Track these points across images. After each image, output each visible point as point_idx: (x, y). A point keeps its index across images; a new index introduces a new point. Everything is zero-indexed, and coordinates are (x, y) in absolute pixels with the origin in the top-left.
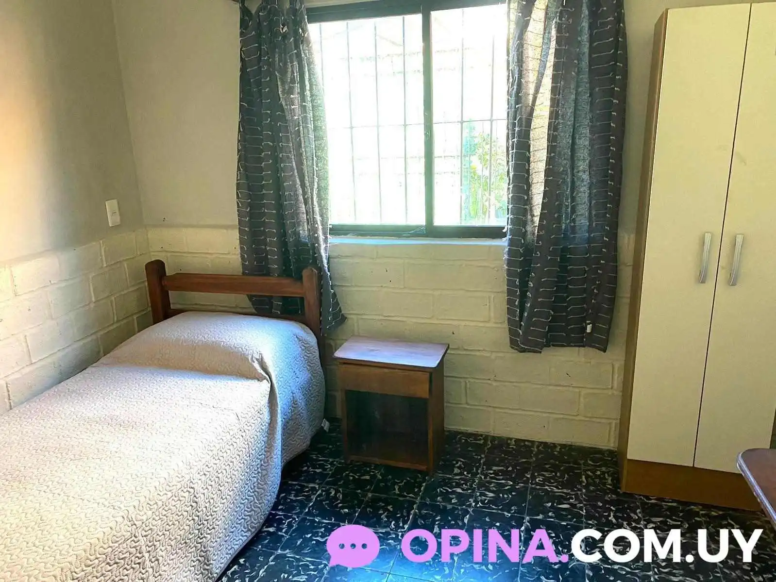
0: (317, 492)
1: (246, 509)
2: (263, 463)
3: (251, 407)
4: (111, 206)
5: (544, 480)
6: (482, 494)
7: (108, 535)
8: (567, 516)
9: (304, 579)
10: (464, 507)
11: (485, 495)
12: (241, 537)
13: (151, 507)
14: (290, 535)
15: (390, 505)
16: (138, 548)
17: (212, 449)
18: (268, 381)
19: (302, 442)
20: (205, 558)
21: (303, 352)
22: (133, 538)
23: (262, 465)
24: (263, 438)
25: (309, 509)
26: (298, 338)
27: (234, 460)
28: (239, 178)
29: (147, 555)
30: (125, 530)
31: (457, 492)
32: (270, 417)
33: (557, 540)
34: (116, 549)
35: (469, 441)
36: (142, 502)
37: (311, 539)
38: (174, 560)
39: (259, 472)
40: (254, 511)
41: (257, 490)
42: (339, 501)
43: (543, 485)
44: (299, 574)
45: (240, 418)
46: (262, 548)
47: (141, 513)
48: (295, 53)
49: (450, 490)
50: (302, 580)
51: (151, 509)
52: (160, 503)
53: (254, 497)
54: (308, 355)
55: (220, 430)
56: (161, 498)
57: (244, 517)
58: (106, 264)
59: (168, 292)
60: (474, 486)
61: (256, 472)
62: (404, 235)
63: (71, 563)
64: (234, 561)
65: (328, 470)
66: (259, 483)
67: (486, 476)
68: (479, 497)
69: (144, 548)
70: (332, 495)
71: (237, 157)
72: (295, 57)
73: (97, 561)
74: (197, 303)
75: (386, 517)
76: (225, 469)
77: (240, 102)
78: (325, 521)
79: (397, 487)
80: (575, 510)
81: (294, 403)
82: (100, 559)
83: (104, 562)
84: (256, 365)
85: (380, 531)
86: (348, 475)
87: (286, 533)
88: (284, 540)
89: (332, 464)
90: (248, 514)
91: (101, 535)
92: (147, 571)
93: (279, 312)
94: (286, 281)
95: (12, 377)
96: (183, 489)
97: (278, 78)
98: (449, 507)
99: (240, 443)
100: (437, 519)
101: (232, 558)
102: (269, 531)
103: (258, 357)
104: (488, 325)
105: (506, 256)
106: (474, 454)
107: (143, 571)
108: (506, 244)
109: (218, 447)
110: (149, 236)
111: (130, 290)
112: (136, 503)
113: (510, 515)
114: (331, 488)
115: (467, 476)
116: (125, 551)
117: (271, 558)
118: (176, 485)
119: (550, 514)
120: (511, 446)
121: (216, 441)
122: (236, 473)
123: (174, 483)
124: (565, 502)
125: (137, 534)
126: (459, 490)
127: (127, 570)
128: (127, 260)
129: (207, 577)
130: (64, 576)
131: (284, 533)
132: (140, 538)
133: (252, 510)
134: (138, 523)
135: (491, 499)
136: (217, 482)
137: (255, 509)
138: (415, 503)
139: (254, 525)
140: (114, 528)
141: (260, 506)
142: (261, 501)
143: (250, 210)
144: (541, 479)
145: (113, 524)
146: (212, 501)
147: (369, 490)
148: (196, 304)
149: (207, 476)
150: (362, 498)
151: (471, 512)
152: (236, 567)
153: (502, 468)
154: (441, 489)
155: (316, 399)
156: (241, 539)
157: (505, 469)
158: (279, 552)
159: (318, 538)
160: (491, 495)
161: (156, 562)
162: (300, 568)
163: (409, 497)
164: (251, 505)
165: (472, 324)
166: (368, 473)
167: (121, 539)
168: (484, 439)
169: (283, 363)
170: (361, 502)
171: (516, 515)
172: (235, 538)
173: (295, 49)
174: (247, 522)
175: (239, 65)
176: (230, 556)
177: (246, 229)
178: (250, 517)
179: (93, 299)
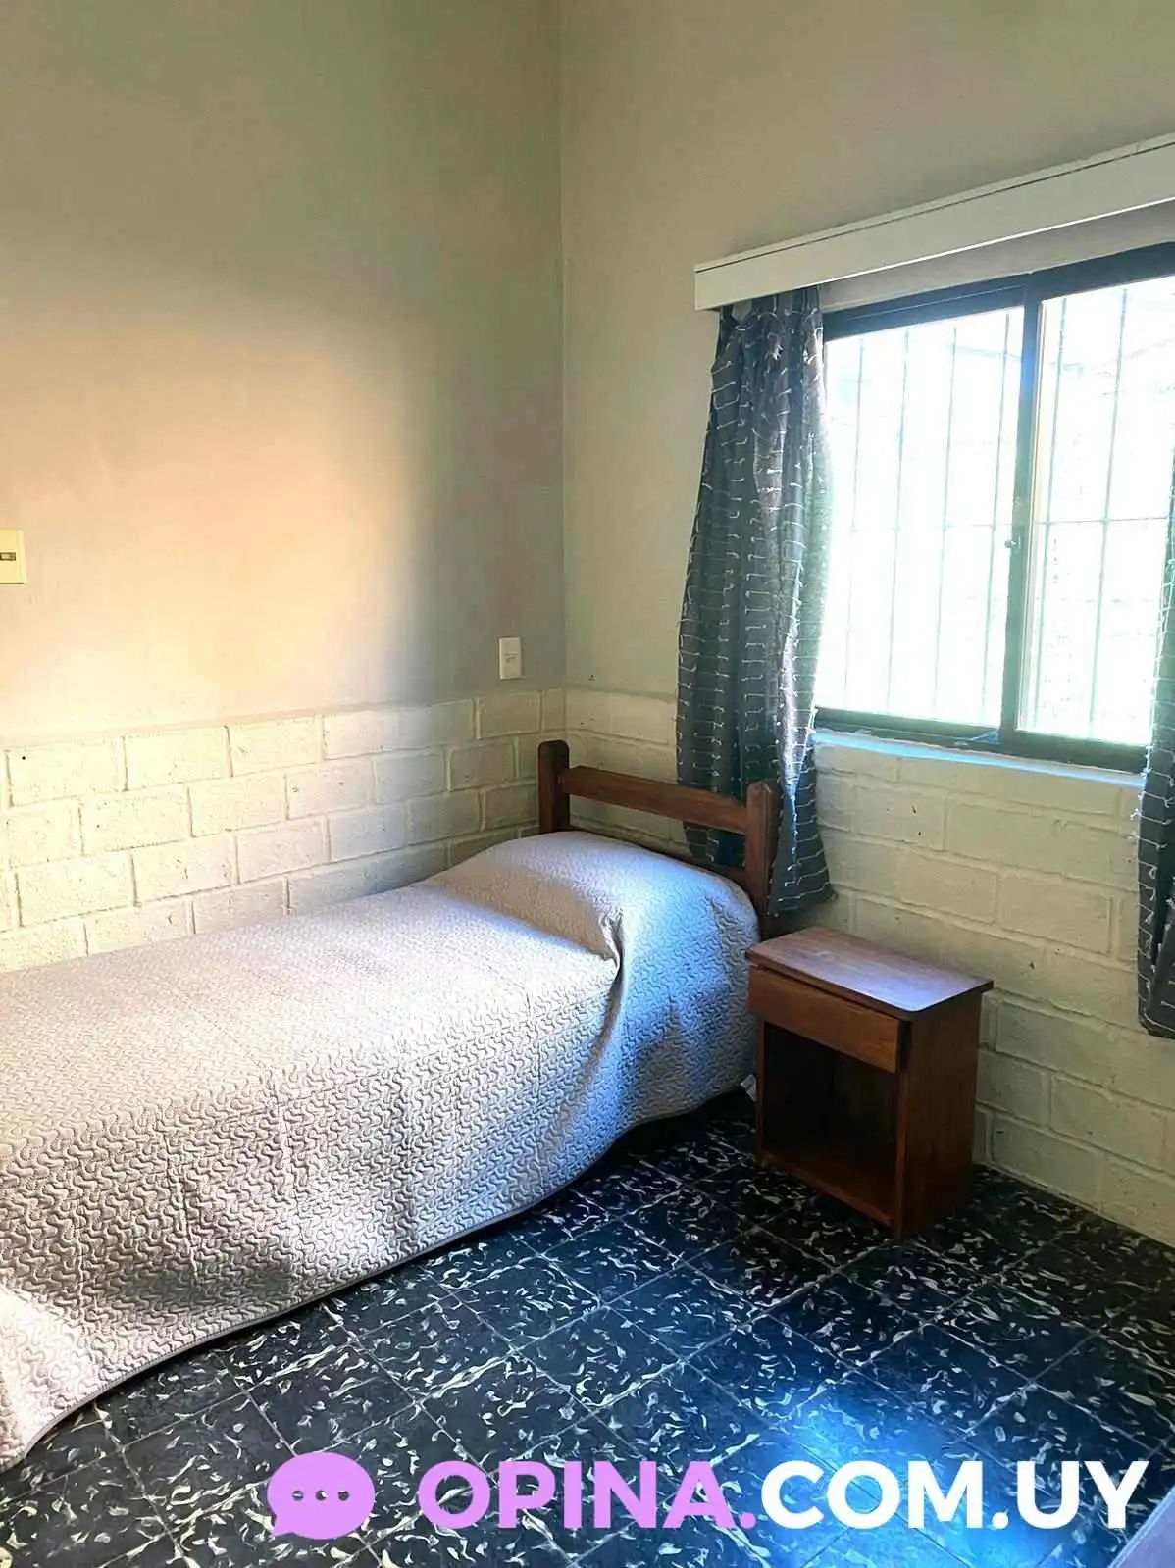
0: (672, 1191)
1: (516, 1165)
2: (567, 1098)
3: (561, 994)
4: (508, 649)
5: (1140, 1336)
6: (972, 1308)
7: (228, 1094)
8: (1130, 1417)
9: (547, 1310)
10: (916, 1314)
11: (978, 1311)
12: (491, 1207)
13: (312, 1083)
14: (579, 1239)
15: (775, 1258)
16: (273, 1133)
17: (457, 1036)
18: (615, 962)
19: (679, 1095)
20: (405, 1207)
21: (721, 935)
22: (268, 1115)
23: (564, 1102)
24: (576, 1058)
25: (637, 1213)
26: (714, 907)
27: (501, 1071)
28: (685, 614)
29: (287, 1152)
30: (258, 1098)
31: (924, 1285)
32: (602, 1024)
33: (1062, 1451)
34: (235, 1119)
35: (1036, 1208)
36: (298, 1069)
37: (604, 1257)
38: (342, 1183)
39: (556, 1112)
40: (528, 1173)
41: (544, 1140)
42: (696, 1219)
43: (1130, 1344)
44: (544, 1299)
45: (532, 1005)
46: (523, 1240)
47: (292, 1085)
48: (788, 394)
49: (913, 1277)
50: (542, 1309)
51: (310, 1086)
52: (329, 1084)
53: (536, 1149)
54: (730, 943)
55: (483, 1012)
56: (333, 1075)
57: (508, 1177)
58: (481, 735)
59: (568, 798)
60: (969, 1287)
61: (552, 1110)
62: (957, 744)
63: (160, 1108)
64: (469, 1239)
65: (719, 1165)
66: (550, 1130)
67: (1011, 1279)
68: (963, 1311)
69: (283, 1138)
70: (692, 1205)
71: (685, 577)
72: (786, 402)
73: (200, 1122)
74: (620, 824)
75: (754, 1273)
76: (477, 1079)
77: (702, 482)
78: (648, 1240)
79: (815, 1234)
80: (1161, 1416)
81: (671, 1019)
82: (205, 1121)
83: (210, 1128)
84: (607, 933)
85: (725, 1291)
86: (745, 1185)
87: (573, 1233)
88: (563, 1241)
89: (733, 1159)
90: (516, 1174)
91: (217, 1089)
92: (282, 1175)
93: (713, 859)
94: (727, 802)
95: (295, 876)
96: (379, 1077)
97: (756, 439)
98: (887, 1303)
99: (524, 1046)
100: (844, 1312)
101: (463, 1234)
102: (552, 1220)
103: (614, 919)
104: (1104, 961)
105: (1138, 812)
106: (1023, 1234)
107: (276, 1172)
108: (1142, 785)
109: (470, 1036)
110: (569, 701)
111: (517, 784)
112: (289, 1068)
113: (998, 1365)
114: (700, 1194)
115: (973, 1267)
116: (250, 1127)
117: (524, 1260)
118: (367, 1068)
119: (1092, 1400)
120: (1122, 1248)
121: (470, 1026)
122: (501, 1093)
123: (366, 1062)
124: (1151, 1393)
125: (275, 1112)
126: (932, 1284)
127: (247, 1157)
128: (517, 735)
129: (402, 1239)
130: (145, 1120)
131: (572, 1232)
132: (281, 1119)
133: (526, 1171)
134: (283, 1098)
135: (986, 1322)
136: (453, 1093)
137: (530, 1171)
138: (825, 1271)
139: (520, 1196)
140: (241, 1088)
141: (540, 1168)
142: (543, 1161)
143: (696, 671)
144: (1135, 1331)
145: (241, 1083)
146: (437, 1120)
147: (759, 1222)
148: (616, 826)
149: (434, 1076)
150: (738, 1230)
151: (921, 1329)
152: (467, 1251)
153: (1063, 1279)
154: (898, 1269)
155: (734, 1030)
156: (491, 1210)
157: (1067, 1283)
158: (543, 1255)
159: (615, 1261)
160: (993, 1316)
161: (304, 1170)
162: (553, 1292)
163: (826, 1259)
164: (526, 1162)
165: (1073, 952)
166: (782, 1193)
167: (247, 1108)
168: (1071, 1216)
169: (662, 942)
170: (731, 1233)
171: (1013, 1370)
172: (480, 1203)
173: (789, 387)
174: (511, 1187)
175: (707, 417)
176: (462, 1228)
177: (686, 703)
178: (518, 1181)
179: (449, 787)
